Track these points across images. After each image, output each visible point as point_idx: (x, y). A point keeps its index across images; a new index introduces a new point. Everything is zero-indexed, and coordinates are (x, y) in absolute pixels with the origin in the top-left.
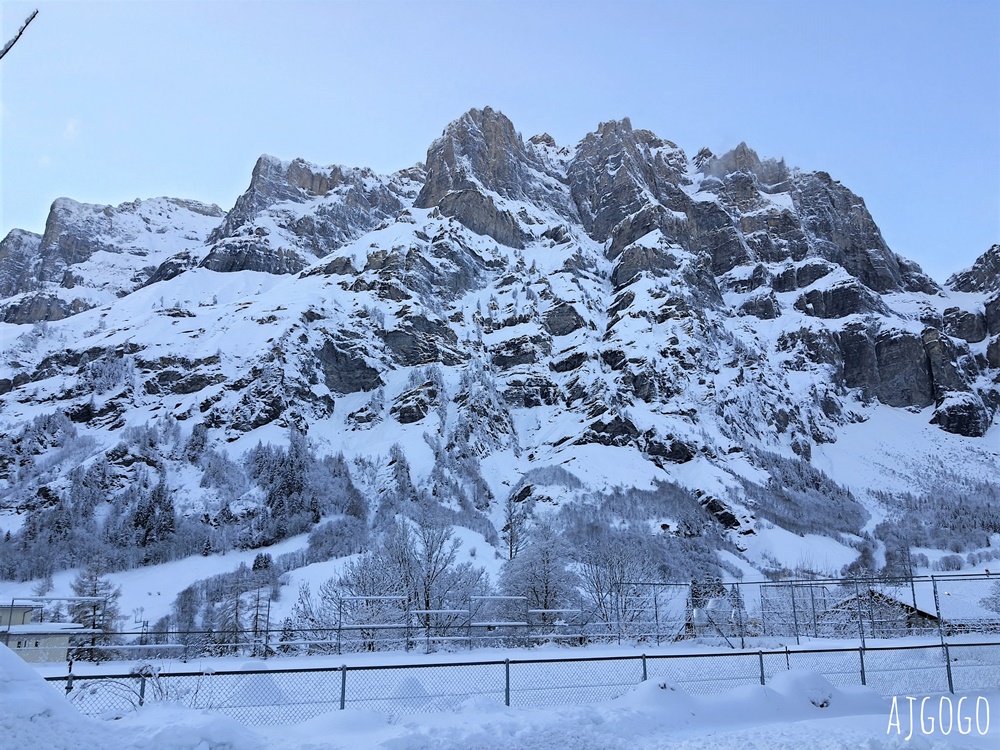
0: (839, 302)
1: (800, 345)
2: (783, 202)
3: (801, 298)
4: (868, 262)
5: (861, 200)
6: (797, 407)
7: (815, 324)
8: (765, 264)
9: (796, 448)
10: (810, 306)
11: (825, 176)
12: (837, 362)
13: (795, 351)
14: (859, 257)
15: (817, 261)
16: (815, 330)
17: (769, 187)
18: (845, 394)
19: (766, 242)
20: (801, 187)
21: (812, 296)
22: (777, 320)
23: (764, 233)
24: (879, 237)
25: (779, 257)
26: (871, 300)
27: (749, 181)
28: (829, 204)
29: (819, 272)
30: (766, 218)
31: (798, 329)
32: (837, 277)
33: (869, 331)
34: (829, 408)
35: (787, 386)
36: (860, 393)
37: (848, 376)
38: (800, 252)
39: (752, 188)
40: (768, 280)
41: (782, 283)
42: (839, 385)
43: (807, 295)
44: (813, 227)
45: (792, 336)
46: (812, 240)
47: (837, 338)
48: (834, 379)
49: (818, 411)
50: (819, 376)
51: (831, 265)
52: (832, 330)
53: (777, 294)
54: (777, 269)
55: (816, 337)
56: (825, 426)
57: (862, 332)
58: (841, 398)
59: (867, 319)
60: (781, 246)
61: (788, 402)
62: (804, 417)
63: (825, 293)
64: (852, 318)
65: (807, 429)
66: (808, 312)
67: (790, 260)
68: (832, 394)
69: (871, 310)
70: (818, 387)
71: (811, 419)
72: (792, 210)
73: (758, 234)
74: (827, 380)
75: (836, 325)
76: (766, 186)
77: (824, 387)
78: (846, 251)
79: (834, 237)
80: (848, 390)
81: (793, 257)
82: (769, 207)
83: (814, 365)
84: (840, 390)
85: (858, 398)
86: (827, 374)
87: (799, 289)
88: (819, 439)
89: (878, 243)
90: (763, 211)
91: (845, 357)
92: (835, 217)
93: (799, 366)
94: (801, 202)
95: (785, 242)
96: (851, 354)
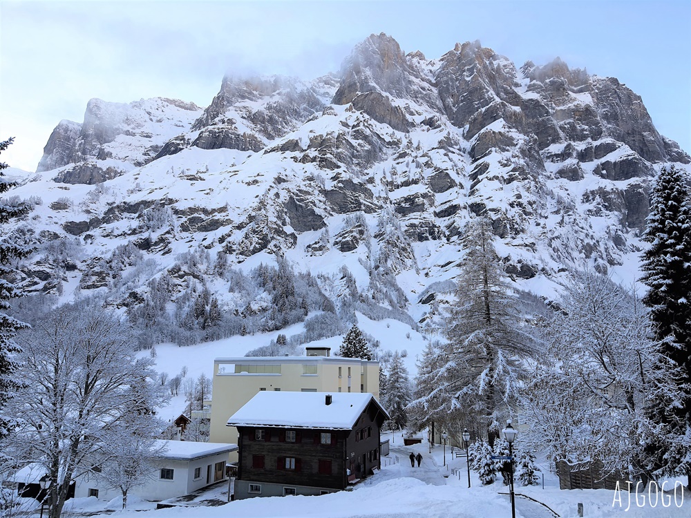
0: (624, 169)
1: (598, 199)
2: (585, 99)
3: (598, 166)
4: (643, 141)
5: (639, 98)
6: (598, 241)
7: (608, 184)
8: (573, 143)
9: (598, 268)
10: (604, 172)
11: (615, 81)
12: (623, 211)
13: (594, 203)
14: (637, 137)
15: (609, 140)
16: (608, 189)
17: (575, 89)
18: (627, 232)
19: (573, 127)
20: (598, 88)
21: (605, 165)
22: (581, 181)
23: (572, 121)
24: (650, 124)
25: (582, 138)
26: (647, 167)
27: (562, 84)
28: (617, 100)
29: (610, 148)
30: (574, 111)
31: (597, 188)
32: (623, 152)
33: (645, 189)
34: (618, 241)
35: (591, 227)
36: (637, 231)
37: (630, 220)
38: (597, 134)
39: (564, 89)
40: (575, 154)
41: (584, 156)
42: (624, 226)
43: (602, 164)
44: (606, 117)
45: (592, 192)
46: (605, 125)
47: (623, 194)
48: (621, 222)
49: (611, 244)
50: (611, 220)
51: (619, 144)
52: (620, 189)
53: (580, 163)
54: (580, 146)
55: (609, 193)
56: (616, 254)
57: (640, 190)
58: (625, 235)
59: (644, 181)
60: (583, 130)
61: (592, 238)
62: (602, 248)
63: (615, 163)
64: (634, 181)
65: (604, 256)
66: (603, 176)
67: (589, 140)
68: (620, 233)
69: (646, 174)
70: (611, 227)
71: (606, 249)
72: (592, 104)
73: (567, 121)
74: (617, 223)
75: (622, 185)
76: (573, 88)
77: (615, 228)
78: (628, 134)
79: (620, 123)
80: (629, 229)
81: (592, 138)
82: (576, 103)
83: (608, 212)
84: (625, 230)
85: (636, 235)
86: (616, 219)
87: (595, 160)
88: (611, 262)
89: (650, 128)
90: (571, 105)
91: (628, 207)
92: (621, 110)
93: (597, 213)
94: (598, 99)
95: (586, 127)
96: (632, 205)
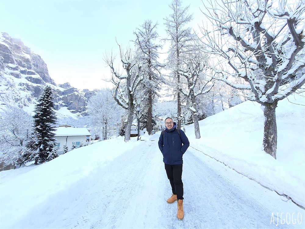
0: (37, 81)
1: (25, 86)
2: (28, 56)
3: (27, 77)
4: (44, 76)
5: (46, 65)
6: (21, 98)
7: (30, 83)
8: (19, 66)
9: (19, 106)
10: (29, 79)
11: (40, 57)
12: (33, 92)
13: (23, 87)
14: (43, 74)
15: (33, 71)
17: (25, 52)
18: (33, 98)
19: (21, 62)
20: (33, 56)
22: (20, 79)
23: (21, 60)
24: (48, 73)
25: (24, 67)
26: (44, 83)
27: (20, 48)
28: (39, 62)
29: (33, 74)
30: (22, 57)
31: (25, 83)
32: (37, 76)
33: (42, 88)
34: (29, 100)
35: (20, 93)
36: (36, 99)
37: (35, 95)
38: (30, 68)
40: (19, 70)
41: (23, 72)
42: (32, 96)
43: (29, 77)
44: (34, 65)
45: (23, 84)
47: (34, 87)
49: (26, 100)
50: (29, 93)
51: (36, 73)
53: (21, 74)
54: (23, 69)
55: (30, 86)
56: (27, 103)
57: (40, 88)
59: (42, 86)
60: (25, 65)
61: (19, 97)
62: (23, 100)
63: (34, 78)
64: (39, 85)
65: (23, 103)
68: (30, 97)
70: (28, 95)
71: (24, 101)
72: (30, 59)
74: (30, 95)
75: (35, 85)
78: (40, 72)
79: (38, 68)
81: (27, 68)
82: (24, 56)
83: (28, 91)
87: (27, 75)
88: (25, 105)
89: (47, 74)
91: (34, 91)
92: (40, 65)
93: (24, 90)
94: (32, 58)
96: (37, 91)
